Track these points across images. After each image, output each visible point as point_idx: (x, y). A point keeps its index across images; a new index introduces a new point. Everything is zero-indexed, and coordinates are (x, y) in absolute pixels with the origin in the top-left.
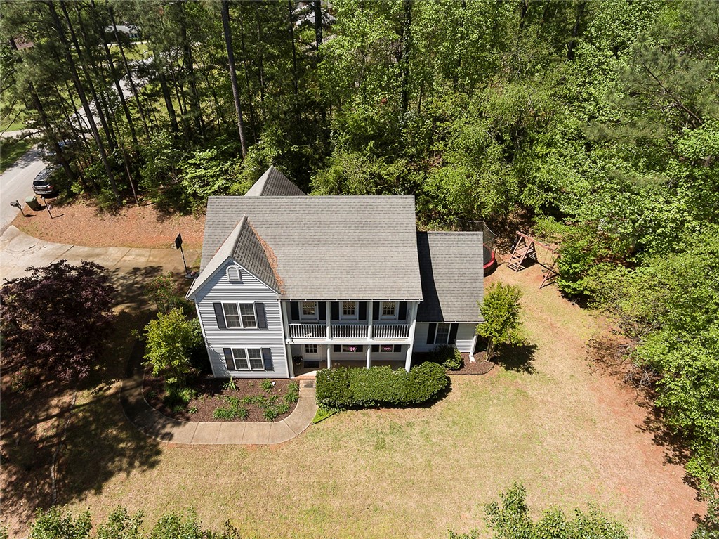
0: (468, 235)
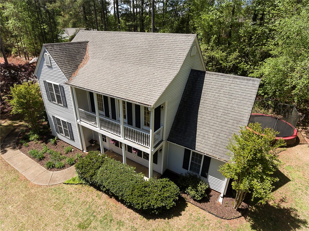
0: (244, 79)
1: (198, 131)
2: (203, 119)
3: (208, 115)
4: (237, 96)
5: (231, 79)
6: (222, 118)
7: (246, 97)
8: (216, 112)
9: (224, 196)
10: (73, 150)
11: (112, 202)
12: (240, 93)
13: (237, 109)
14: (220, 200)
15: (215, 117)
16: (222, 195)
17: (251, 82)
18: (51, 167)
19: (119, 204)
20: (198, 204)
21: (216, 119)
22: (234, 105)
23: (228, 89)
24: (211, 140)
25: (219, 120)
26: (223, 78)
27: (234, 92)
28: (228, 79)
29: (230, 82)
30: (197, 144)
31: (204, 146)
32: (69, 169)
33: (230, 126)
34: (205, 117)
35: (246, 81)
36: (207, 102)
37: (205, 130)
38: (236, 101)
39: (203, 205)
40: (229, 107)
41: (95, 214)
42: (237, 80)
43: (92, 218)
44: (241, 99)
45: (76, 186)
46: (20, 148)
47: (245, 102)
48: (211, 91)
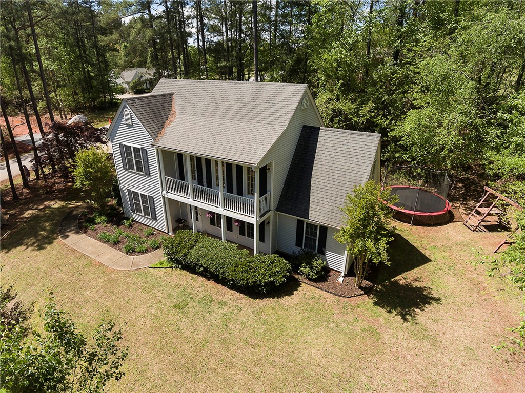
1: (311, 197)
2: (317, 183)
3: (323, 178)
4: (356, 154)
5: (349, 136)
6: (338, 181)
7: (365, 155)
8: (332, 174)
9: (345, 276)
10: (155, 232)
11: (211, 284)
12: (358, 151)
13: (355, 169)
14: (341, 279)
15: (331, 179)
16: (343, 274)
17: (370, 138)
18: (130, 251)
19: (220, 287)
20: (314, 284)
21: (332, 183)
22: (352, 165)
23: (345, 146)
24: (326, 206)
25: (335, 183)
26: (340, 135)
27: (352, 150)
28: (345, 135)
29: (347, 138)
30: (310, 212)
31: (318, 213)
32: (153, 253)
33: (348, 189)
34: (320, 180)
35: (365, 137)
36: (322, 163)
37: (319, 195)
38: (354, 160)
39: (319, 285)
40: (346, 168)
41: (191, 296)
42: (355, 136)
43: (189, 299)
44: (359, 157)
45: (165, 270)
46: (85, 232)
47: (364, 161)
48: (327, 150)
